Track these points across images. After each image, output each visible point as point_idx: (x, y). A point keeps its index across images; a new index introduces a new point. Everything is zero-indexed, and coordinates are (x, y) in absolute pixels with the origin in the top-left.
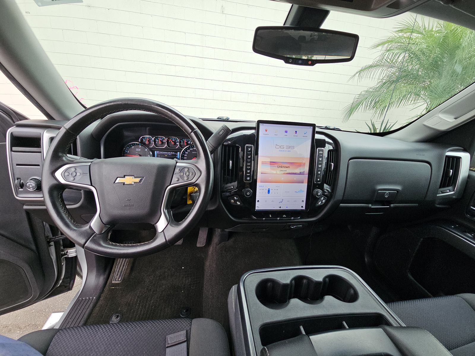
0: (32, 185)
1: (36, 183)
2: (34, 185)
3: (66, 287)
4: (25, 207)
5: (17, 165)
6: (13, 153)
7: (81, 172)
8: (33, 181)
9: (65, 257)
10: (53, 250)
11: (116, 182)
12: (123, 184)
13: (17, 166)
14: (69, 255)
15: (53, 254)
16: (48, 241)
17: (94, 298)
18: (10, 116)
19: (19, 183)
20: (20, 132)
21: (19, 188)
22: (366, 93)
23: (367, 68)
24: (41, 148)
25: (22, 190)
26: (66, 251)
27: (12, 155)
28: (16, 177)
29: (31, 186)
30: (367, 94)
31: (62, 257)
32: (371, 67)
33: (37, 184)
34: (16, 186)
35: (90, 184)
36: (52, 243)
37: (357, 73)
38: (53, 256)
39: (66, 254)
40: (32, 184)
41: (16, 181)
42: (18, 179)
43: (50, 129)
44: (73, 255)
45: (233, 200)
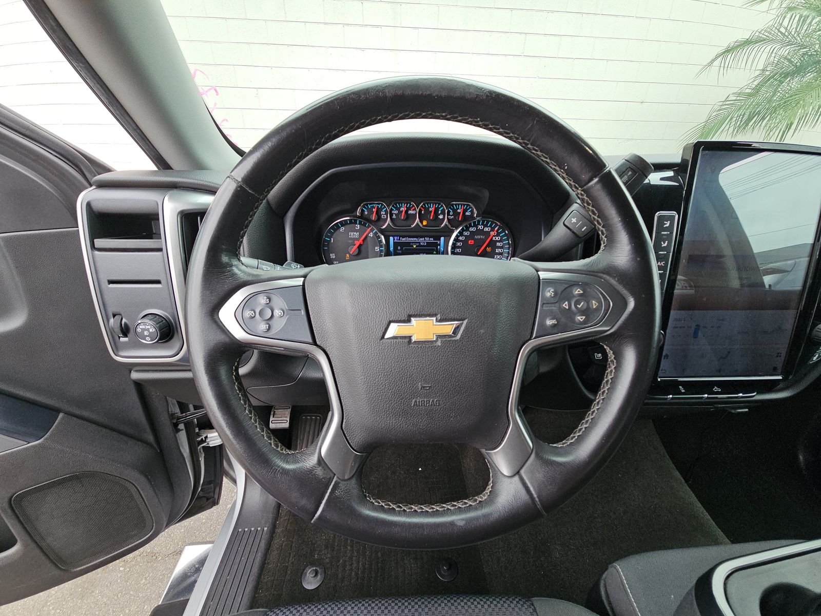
0: (148, 330)
1: (158, 325)
2: (152, 330)
3: (208, 499)
4: (135, 375)
5: (111, 282)
6: (97, 253)
7: (286, 307)
8: (150, 320)
9: (203, 447)
10: (183, 437)
11: (386, 337)
12: (407, 340)
13: (109, 284)
14: (210, 443)
15: (184, 444)
16: (174, 423)
17: (266, 529)
18: (77, 166)
19: (119, 324)
20: (109, 200)
21: (119, 337)
22: (738, 98)
23: (738, 46)
24: (161, 239)
25: (126, 339)
26: (205, 436)
27: (97, 259)
28: (111, 311)
29: (146, 333)
30: (742, 100)
31: (198, 446)
32: (747, 42)
33: (160, 325)
34: (111, 333)
35: (310, 340)
36: (181, 426)
37: (717, 58)
38: (183, 448)
39: (205, 441)
40: (148, 328)
41: (112, 320)
42: (114, 316)
43: (175, 191)
44: (215, 444)
45: (600, 355)
